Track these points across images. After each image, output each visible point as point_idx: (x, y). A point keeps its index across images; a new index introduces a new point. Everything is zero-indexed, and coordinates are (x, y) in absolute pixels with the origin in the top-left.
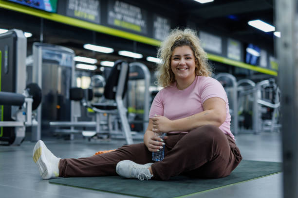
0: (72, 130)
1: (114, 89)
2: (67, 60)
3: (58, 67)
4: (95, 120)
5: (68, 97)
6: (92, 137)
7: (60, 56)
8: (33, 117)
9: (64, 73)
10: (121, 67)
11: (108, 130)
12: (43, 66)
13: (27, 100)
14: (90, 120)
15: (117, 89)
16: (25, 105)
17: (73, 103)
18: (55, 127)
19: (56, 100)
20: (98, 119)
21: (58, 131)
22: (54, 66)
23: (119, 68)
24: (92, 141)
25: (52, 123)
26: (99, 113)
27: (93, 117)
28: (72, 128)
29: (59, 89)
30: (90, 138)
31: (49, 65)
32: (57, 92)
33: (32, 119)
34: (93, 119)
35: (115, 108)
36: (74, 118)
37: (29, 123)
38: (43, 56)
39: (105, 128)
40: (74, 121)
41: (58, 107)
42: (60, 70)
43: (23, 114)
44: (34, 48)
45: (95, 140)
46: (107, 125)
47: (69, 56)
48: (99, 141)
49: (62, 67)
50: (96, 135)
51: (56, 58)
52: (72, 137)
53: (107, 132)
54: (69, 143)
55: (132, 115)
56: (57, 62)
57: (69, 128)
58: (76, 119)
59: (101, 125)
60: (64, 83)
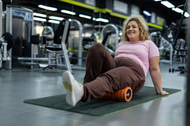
0: (32, 63)
1: (60, 38)
2: (29, 16)
3: (23, 21)
4: (48, 57)
5: (29, 41)
6: (46, 68)
7: (24, 14)
8: (8, 55)
9: (27, 25)
10: (65, 23)
11: (56, 63)
12: (13, 20)
13: (3, 44)
14: (44, 56)
15: (62, 37)
16: (2, 47)
17: (33, 45)
18: (21, 61)
19: (21, 42)
20: (50, 56)
21: (23, 63)
22: (20, 20)
23: (63, 24)
24: (46, 70)
25: (19, 58)
26: (50, 52)
27: (46, 55)
28: (32, 61)
29: (24, 35)
30: (44, 68)
31: (17, 20)
32: (22, 37)
33: (7, 56)
34: (46, 56)
35: (61, 49)
36: (34, 55)
37: (5, 59)
38: (13, 14)
39: (54, 62)
40: (34, 57)
41: (23, 47)
42: (24, 23)
43: (1, 53)
44: (7, 8)
45: (48, 69)
46: (55, 60)
47: (30, 14)
48: (50, 70)
49: (26, 21)
50: (48, 67)
51: (21, 15)
52: (32, 67)
53: (55, 64)
54: (30, 71)
55: (71, 53)
56: (22, 18)
57: (30, 61)
58: (35, 56)
59: (52, 60)
60: (27, 32)
